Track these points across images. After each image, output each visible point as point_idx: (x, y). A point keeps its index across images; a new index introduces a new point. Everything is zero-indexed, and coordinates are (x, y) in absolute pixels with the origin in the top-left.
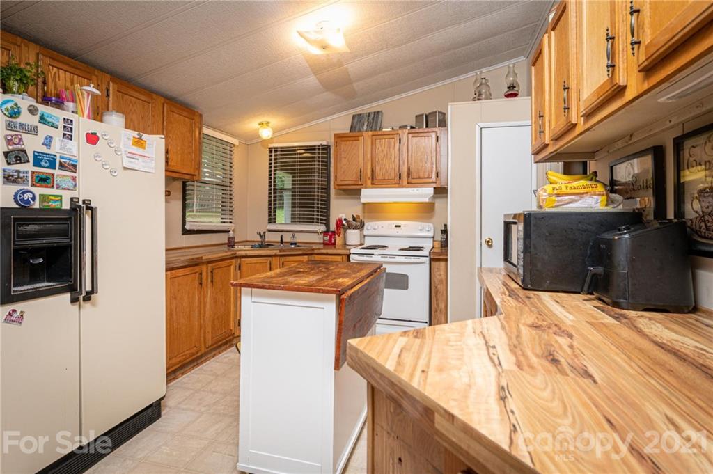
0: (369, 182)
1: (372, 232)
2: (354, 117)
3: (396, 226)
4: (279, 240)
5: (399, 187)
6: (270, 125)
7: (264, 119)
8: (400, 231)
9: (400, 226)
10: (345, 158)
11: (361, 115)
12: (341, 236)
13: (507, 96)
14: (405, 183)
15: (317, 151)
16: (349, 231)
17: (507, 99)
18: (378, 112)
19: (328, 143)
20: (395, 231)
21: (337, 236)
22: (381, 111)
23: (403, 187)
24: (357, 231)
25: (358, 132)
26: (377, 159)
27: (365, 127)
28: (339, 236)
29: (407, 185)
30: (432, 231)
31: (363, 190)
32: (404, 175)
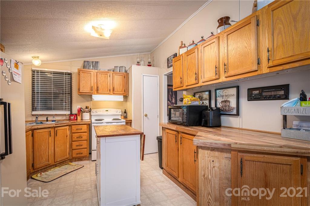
0: (96, 92)
1: (95, 114)
2: (85, 62)
3: (106, 111)
4: (46, 119)
5: (109, 95)
6: (39, 58)
7: (37, 55)
8: (108, 113)
9: (108, 111)
10: (84, 80)
11: (88, 61)
12: (80, 116)
13: (148, 66)
14: (112, 93)
15: (64, 75)
16: (84, 114)
17: (148, 67)
18: (97, 62)
19: (71, 72)
20: (106, 113)
21: (78, 116)
22: (99, 62)
23: (111, 95)
24: (88, 114)
25: (88, 69)
26: (100, 82)
27: (91, 67)
28: (79, 116)
29: (113, 94)
30: (121, 112)
31: (93, 95)
32: (112, 90)
